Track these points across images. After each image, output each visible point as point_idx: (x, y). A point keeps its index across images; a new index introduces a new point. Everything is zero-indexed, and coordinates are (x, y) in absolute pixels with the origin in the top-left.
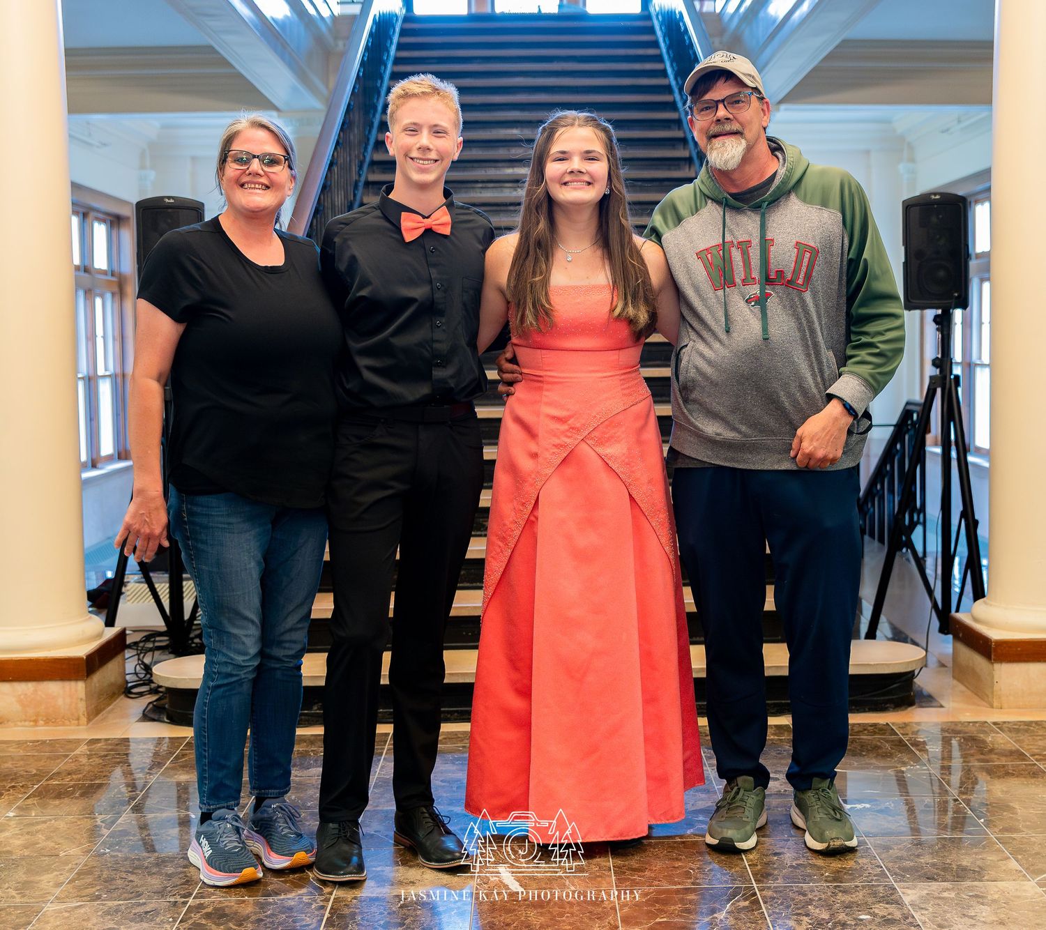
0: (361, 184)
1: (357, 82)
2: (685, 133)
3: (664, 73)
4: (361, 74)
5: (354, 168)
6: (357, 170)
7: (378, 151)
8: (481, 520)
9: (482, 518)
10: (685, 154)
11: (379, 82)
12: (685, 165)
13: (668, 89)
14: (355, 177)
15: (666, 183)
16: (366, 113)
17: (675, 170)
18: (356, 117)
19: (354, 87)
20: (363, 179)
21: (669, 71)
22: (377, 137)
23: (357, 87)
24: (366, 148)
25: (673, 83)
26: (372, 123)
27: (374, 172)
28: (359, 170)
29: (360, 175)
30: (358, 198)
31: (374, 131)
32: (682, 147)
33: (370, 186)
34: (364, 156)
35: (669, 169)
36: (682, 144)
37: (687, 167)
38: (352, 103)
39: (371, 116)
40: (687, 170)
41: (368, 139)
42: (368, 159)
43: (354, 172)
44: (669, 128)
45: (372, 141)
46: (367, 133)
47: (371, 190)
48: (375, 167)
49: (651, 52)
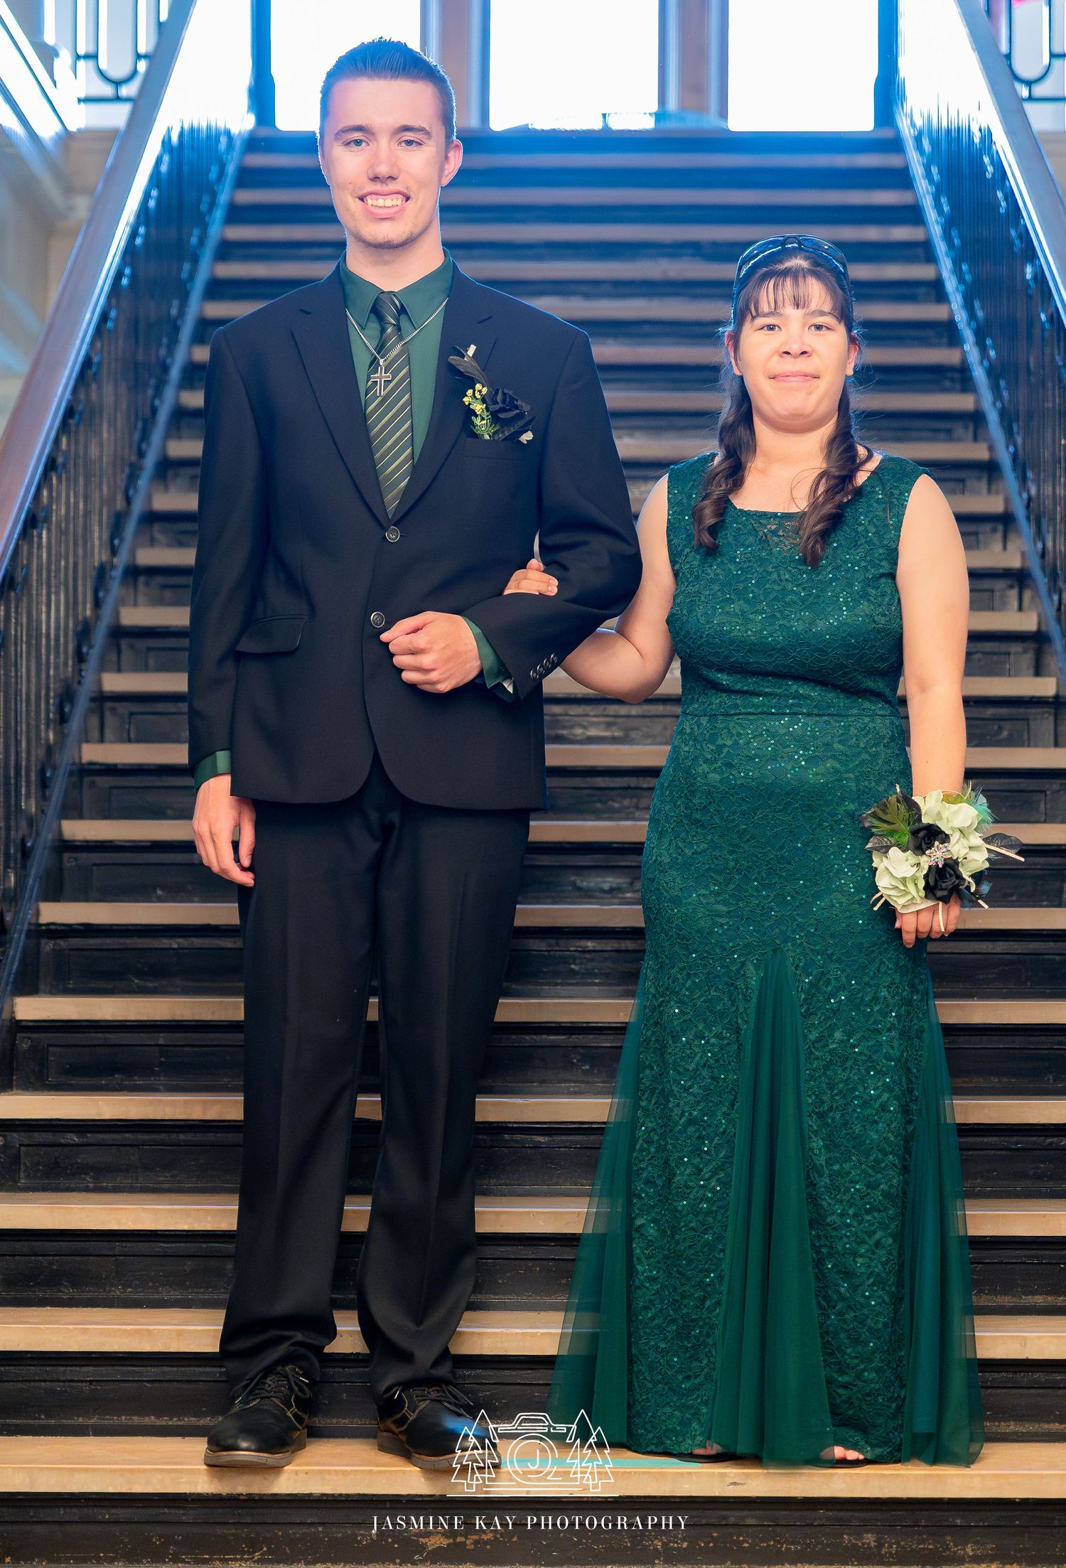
0: (117, 573)
1: (114, 301)
2: (991, 449)
3: (936, 290)
4: (125, 281)
5: (98, 535)
6: (106, 536)
7: (166, 489)
10: (994, 504)
11: (176, 303)
12: (994, 532)
13: (947, 332)
14: (99, 555)
16: (136, 386)
18: (108, 393)
19: (104, 317)
20: (121, 561)
21: (951, 284)
22: (164, 448)
23: (113, 314)
24: (133, 477)
25: (961, 317)
26: (154, 411)
27: (152, 542)
28: (112, 538)
29: (114, 551)
30: (107, 612)
31: (157, 435)
32: (985, 487)
33: (142, 579)
34: (128, 501)
36: (985, 475)
37: (999, 536)
38: (96, 359)
39: (150, 392)
40: (999, 547)
41: (141, 455)
42: (138, 507)
43: (97, 542)
44: (949, 436)
45: (150, 461)
46: (136, 436)
47: (141, 588)
48: (156, 527)
49: (901, 233)
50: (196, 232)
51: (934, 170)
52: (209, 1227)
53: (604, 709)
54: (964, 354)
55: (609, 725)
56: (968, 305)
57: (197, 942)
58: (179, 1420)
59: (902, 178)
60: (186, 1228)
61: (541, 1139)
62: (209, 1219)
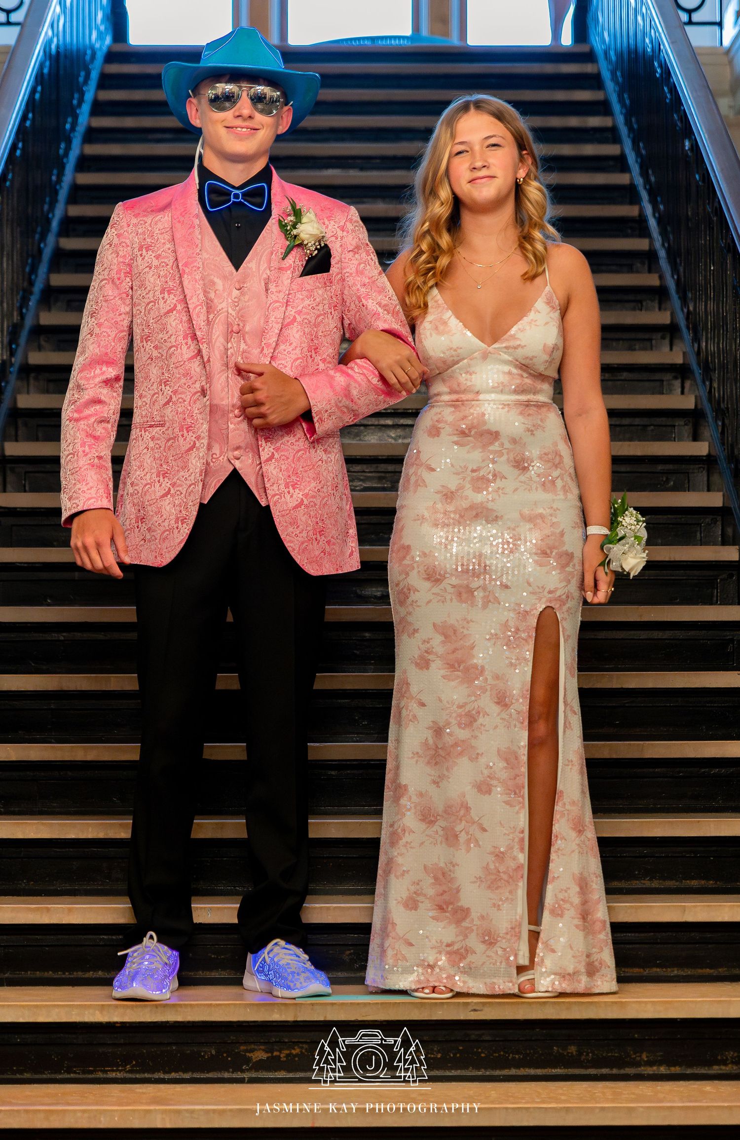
0: (15, 369)
1: (11, 167)
2: (661, 277)
3: (621, 163)
4: (18, 153)
6: (6, 341)
7: (50, 309)
8: (242, 1048)
9: (245, 1043)
10: (663, 318)
11: (55, 172)
12: (663, 338)
13: (629, 194)
15: (625, 375)
16: (27, 232)
17: (644, 349)
18: (7, 235)
19: (4, 178)
20: (17, 360)
21: (631, 158)
22: (48, 279)
23: (10, 176)
24: (25, 300)
25: (639, 181)
26: (40, 252)
27: (40, 348)
28: (11, 342)
29: (12, 353)
30: (7, 397)
31: (42, 270)
32: (657, 305)
33: (32, 375)
34: (22, 316)
35: (631, 349)
36: (657, 297)
37: (667, 341)
39: (37, 237)
40: (667, 349)
41: (31, 283)
42: (29, 322)
44: (630, 269)
45: (37, 288)
46: (27, 270)
47: (32, 381)
48: (43, 337)
49: (594, 121)
50: (70, 120)
51: (619, 74)
52: (90, 836)
53: (377, 467)
54: (641, 210)
55: (380, 479)
56: (644, 174)
57: (78, 635)
58: (70, 974)
59: (594, 81)
60: (73, 837)
61: (333, 773)
62: (90, 830)
